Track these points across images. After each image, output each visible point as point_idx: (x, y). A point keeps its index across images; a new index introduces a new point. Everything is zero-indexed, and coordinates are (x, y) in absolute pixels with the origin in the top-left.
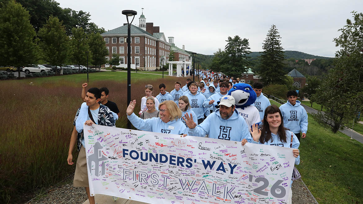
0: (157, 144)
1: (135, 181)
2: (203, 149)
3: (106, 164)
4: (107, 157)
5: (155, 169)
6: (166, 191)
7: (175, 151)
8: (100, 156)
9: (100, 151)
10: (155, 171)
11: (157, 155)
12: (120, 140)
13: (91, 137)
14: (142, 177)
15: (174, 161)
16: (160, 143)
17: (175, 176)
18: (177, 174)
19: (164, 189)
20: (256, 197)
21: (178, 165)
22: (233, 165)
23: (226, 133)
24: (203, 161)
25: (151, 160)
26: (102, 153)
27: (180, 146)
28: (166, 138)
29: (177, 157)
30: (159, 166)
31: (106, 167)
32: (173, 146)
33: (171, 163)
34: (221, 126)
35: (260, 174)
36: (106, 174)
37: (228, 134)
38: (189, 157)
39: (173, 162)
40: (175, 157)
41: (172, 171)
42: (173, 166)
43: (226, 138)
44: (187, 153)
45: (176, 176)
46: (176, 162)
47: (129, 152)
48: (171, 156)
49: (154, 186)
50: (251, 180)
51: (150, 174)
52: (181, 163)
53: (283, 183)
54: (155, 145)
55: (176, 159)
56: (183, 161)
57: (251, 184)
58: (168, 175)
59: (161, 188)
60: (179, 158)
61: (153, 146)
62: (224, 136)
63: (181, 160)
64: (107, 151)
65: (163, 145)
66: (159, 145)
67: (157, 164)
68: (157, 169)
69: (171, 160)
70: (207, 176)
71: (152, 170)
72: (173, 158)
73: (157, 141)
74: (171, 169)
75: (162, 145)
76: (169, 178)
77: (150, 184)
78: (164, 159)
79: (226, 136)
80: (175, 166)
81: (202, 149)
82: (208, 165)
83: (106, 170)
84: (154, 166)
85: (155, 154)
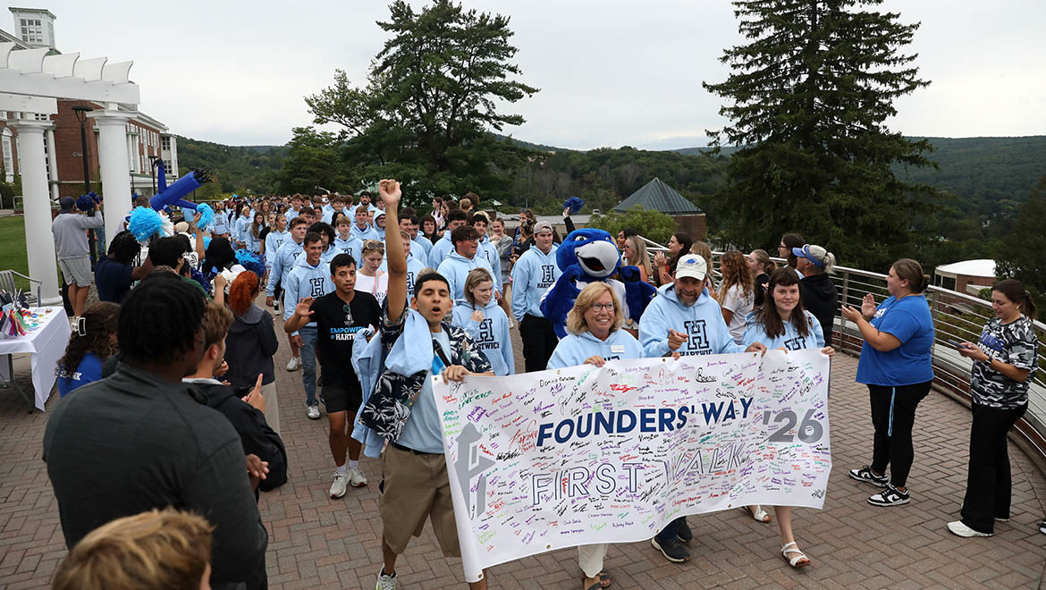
0: (614, 387)
1: (559, 500)
2: (705, 380)
3: (489, 479)
4: (494, 458)
5: (606, 451)
6: (637, 502)
7: (653, 397)
8: (474, 462)
9: (475, 448)
10: (606, 456)
11: (612, 414)
12: (535, 404)
13: (450, 416)
14: (575, 482)
15: (652, 420)
16: (621, 384)
17: (656, 459)
18: (659, 454)
19: (630, 499)
20: (773, 450)
21: (662, 429)
22: (747, 400)
23: (699, 335)
24: (704, 406)
25: (597, 432)
26: (480, 452)
27: (663, 382)
28: (630, 370)
29: (657, 411)
30: (615, 444)
31: (489, 488)
32: (648, 386)
33: (644, 429)
34: (685, 323)
35: (785, 405)
36: (487, 509)
37: (701, 334)
38: (683, 403)
39: (648, 425)
40: (653, 411)
41: (648, 449)
42: (648, 434)
43: (701, 345)
44: (679, 395)
45: (658, 458)
46: (656, 424)
47: (552, 431)
48: (644, 412)
49: (604, 497)
50: (765, 422)
51: (594, 468)
52: (669, 422)
53: (815, 414)
54: (610, 391)
55: (656, 416)
56: (673, 418)
57: (765, 428)
58: (638, 460)
59: (622, 498)
60: (662, 412)
61: (604, 394)
62: (697, 341)
63: (667, 416)
64: (493, 440)
65: (628, 387)
66: (618, 389)
67: (611, 439)
68: (611, 450)
69: (644, 420)
70: (708, 438)
71: (600, 457)
72: (648, 416)
73: (613, 381)
74: (644, 444)
75: (626, 389)
76: (642, 468)
77: (594, 494)
78: (626, 421)
79: (700, 340)
80: (654, 433)
81: (703, 381)
82: (711, 412)
83: (487, 496)
84: (603, 446)
85: (608, 412)
